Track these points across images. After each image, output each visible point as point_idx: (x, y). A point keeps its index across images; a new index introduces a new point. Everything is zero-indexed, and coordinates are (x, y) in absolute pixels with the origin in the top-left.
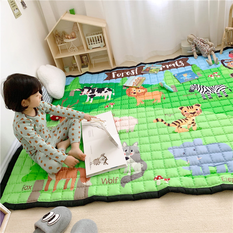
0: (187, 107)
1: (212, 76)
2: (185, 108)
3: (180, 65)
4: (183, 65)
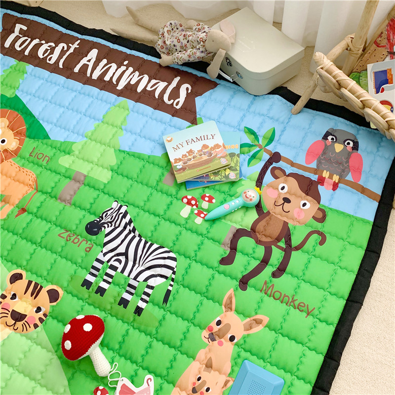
0: (30, 282)
1: (193, 202)
2: (21, 284)
3: (172, 101)
4: (178, 107)
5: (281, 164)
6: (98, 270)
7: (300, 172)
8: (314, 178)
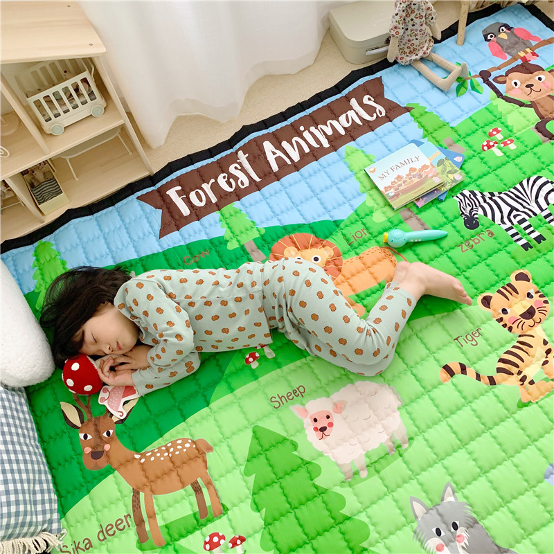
5: (494, 74)
6: (517, 234)
7: (509, 67)
8: (519, 62)
